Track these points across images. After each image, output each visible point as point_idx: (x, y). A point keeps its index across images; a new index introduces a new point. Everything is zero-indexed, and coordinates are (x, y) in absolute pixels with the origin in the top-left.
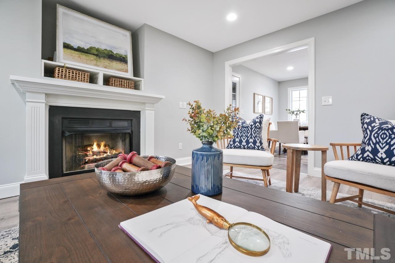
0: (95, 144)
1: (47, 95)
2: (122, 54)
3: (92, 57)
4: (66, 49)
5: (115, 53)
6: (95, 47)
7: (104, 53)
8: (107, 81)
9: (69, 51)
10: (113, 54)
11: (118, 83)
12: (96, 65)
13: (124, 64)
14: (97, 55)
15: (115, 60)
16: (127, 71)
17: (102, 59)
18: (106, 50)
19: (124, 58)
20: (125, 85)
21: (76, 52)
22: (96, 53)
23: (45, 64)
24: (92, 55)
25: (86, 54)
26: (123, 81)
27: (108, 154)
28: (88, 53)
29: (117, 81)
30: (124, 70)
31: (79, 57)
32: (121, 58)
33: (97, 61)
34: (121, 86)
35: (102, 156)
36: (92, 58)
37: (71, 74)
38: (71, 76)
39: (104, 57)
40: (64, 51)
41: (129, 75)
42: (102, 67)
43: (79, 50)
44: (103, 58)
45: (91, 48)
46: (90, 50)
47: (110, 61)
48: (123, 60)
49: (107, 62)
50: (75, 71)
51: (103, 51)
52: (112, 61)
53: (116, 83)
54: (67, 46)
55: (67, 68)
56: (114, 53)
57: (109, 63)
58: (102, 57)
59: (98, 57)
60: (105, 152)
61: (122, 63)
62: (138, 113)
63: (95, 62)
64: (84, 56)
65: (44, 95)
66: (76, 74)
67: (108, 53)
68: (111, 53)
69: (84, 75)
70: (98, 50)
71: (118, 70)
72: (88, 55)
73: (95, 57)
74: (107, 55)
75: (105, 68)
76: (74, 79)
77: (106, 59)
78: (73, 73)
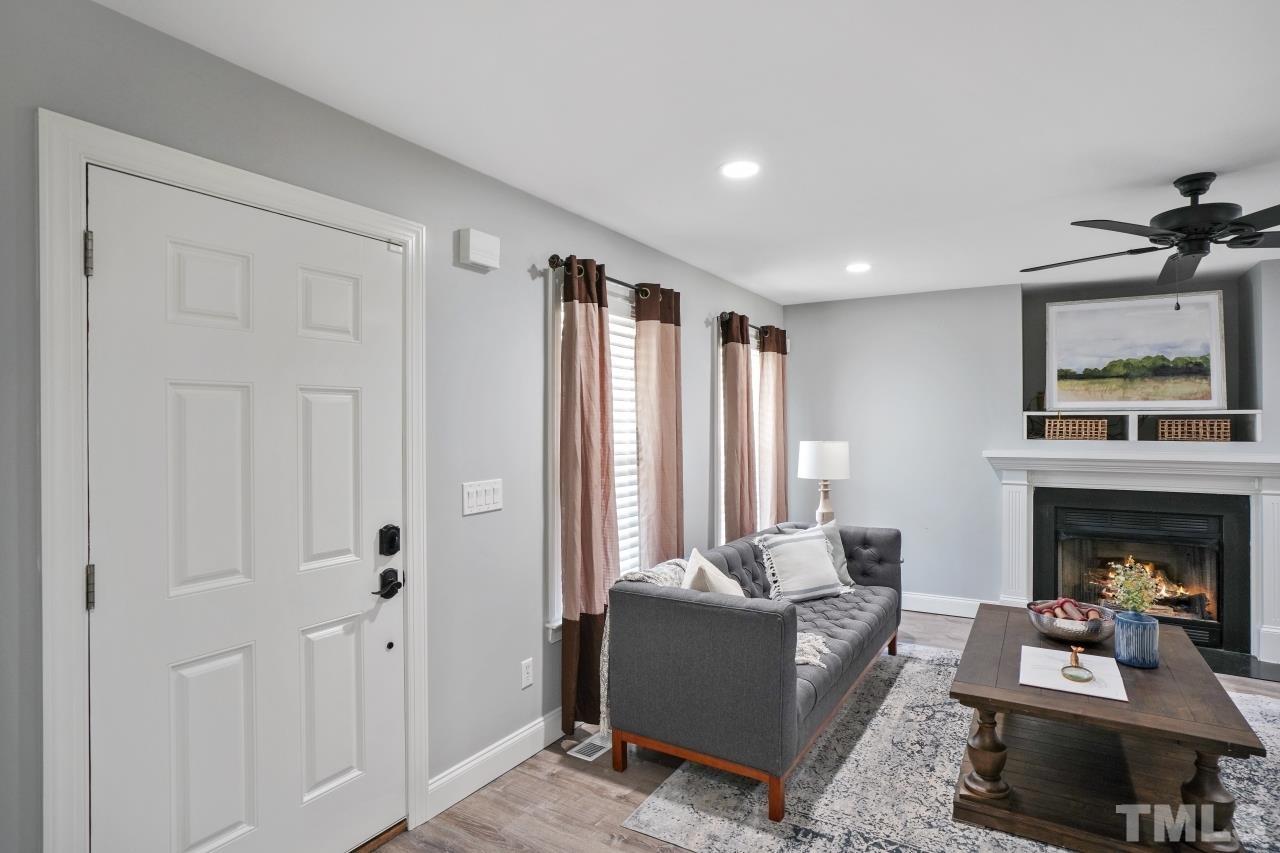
1: (1028, 471)
2: (1192, 356)
3: (1114, 383)
4: (1062, 382)
5: (1172, 359)
6: (1121, 361)
7: (1143, 366)
8: (1150, 428)
9: (1068, 383)
10: (1165, 363)
11: (1179, 431)
12: (1124, 398)
13: (1198, 381)
14: (1125, 377)
15: (1173, 375)
16: (1207, 396)
17: (1138, 383)
18: (1148, 358)
19: (1198, 364)
20: (1202, 431)
21: (1081, 382)
22: (1122, 371)
23: (1029, 417)
24: (1115, 380)
25: (1101, 380)
26: (1194, 422)
28: (1104, 377)
29: (1176, 425)
30: (1199, 396)
31: (1087, 390)
32: (1191, 366)
33: (1125, 389)
34: (1190, 436)
36: (1114, 386)
37: (1071, 427)
38: (1070, 431)
39: (1143, 376)
40: (1059, 386)
41: (1214, 405)
42: (1138, 400)
43: (1090, 375)
44: (1139, 379)
45: (1113, 364)
46: (1110, 371)
47: (1156, 381)
48: (1194, 369)
49: (1150, 385)
50: (1077, 422)
51: (1141, 362)
52: (1163, 382)
53: (1173, 431)
54: (1064, 375)
55: (1063, 417)
56: (1168, 361)
57: (1154, 388)
58: (1137, 377)
59: (1127, 380)
61: (1192, 378)
62: (1243, 500)
63: (1120, 392)
64: (1096, 386)
65: (1025, 474)
66: (1080, 425)
67: (1154, 364)
68: (1160, 362)
69: (1097, 426)
70: (1127, 364)
71: (1181, 398)
72: (1106, 380)
73: (1121, 381)
74: (1149, 369)
75: (1147, 399)
76: (1077, 435)
77: (1147, 379)
78: (1074, 425)
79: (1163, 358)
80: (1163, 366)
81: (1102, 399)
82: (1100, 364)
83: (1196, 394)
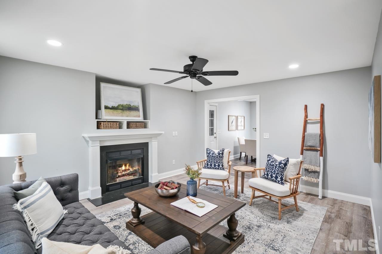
0: (124, 166)
1: (100, 141)
2: (136, 105)
3: (120, 111)
4: (106, 110)
5: (132, 106)
6: (121, 104)
7: (126, 107)
8: (129, 125)
9: (108, 110)
11: (135, 126)
12: (122, 116)
14: (122, 109)
15: (132, 110)
16: (139, 117)
17: (125, 111)
18: (127, 104)
19: (137, 107)
20: (139, 126)
21: (111, 110)
22: (121, 108)
23: (97, 121)
24: (119, 110)
25: (116, 110)
26: (138, 123)
27: (131, 170)
28: (117, 109)
29: (134, 124)
30: (138, 116)
31: (113, 113)
33: (122, 113)
34: (137, 127)
35: (127, 172)
36: (120, 112)
37: (110, 125)
39: (126, 110)
40: (105, 111)
41: (141, 119)
42: (125, 117)
43: (113, 108)
45: (119, 105)
46: (118, 107)
47: (129, 111)
48: (136, 109)
49: (127, 113)
51: (125, 105)
53: (133, 126)
54: (106, 108)
55: (108, 122)
57: (129, 113)
60: (129, 170)
61: (136, 111)
62: (147, 143)
64: (115, 112)
67: (128, 106)
68: (130, 106)
69: (117, 124)
70: (122, 106)
71: (134, 117)
72: (118, 110)
75: (127, 117)
76: (111, 128)
77: (127, 111)
78: (111, 124)
79: (130, 105)
80: (130, 107)
81: (117, 116)
82: (116, 105)
83: (137, 116)
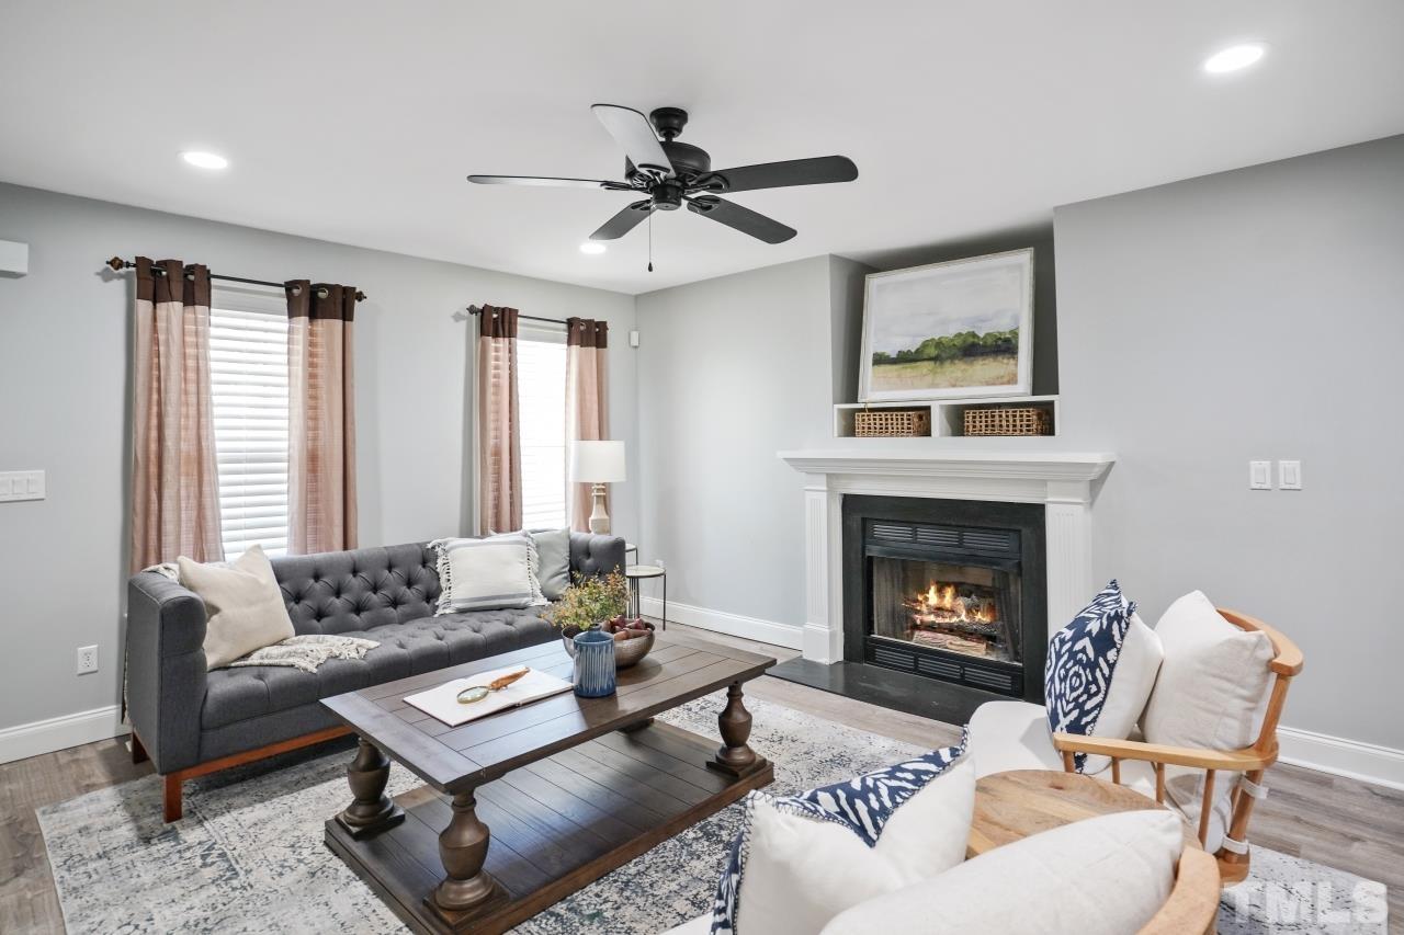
0: (933, 589)
1: (830, 477)
2: (1001, 331)
3: (925, 367)
4: (876, 368)
5: (981, 335)
6: (933, 339)
7: (954, 345)
8: (962, 420)
9: (883, 368)
10: (976, 340)
11: (983, 424)
12: (933, 385)
13: (1005, 361)
14: (935, 359)
15: (982, 354)
16: (1013, 380)
17: (947, 364)
18: (960, 334)
19: (1007, 341)
20: (1004, 423)
21: (895, 367)
22: (932, 352)
23: (845, 410)
24: (926, 363)
25: (913, 365)
26: (999, 412)
27: (963, 617)
28: (915, 360)
29: (981, 417)
30: (1005, 380)
31: (898, 376)
32: (1000, 342)
33: (936, 373)
34: (992, 430)
35: (947, 620)
36: (925, 371)
37: (878, 422)
39: (952, 358)
40: (874, 372)
41: (1021, 390)
42: (945, 387)
43: (905, 358)
44: (949, 361)
45: (925, 345)
46: (922, 351)
47: (966, 362)
48: (1004, 347)
49: (957, 369)
50: (883, 414)
51: (952, 340)
52: (972, 363)
53: (978, 424)
54: (880, 360)
55: (871, 410)
56: (978, 337)
57: (963, 371)
58: (948, 358)
59: (938, 363)
60: (953, 611)
61: (1000, 358)
62: (1039, 510)
63: (929, 379)
64: (908, 371)
65: (824, 478)
66: (887, 419)
67: (965, 341)
68: (971, 340)
69: (902, 419)
70: (939, 344)
71: (988, 384)
72: (918, 364)
73: (932, 363)
74: (959, 349)
75: (954, 386)
76: (883, 431)
77: (957, 361)
78: (881, 419)
79: (974, 335)
80: (974, 345)
81: (913, 387)
82: (912, 345)
83: (1002, 377)
